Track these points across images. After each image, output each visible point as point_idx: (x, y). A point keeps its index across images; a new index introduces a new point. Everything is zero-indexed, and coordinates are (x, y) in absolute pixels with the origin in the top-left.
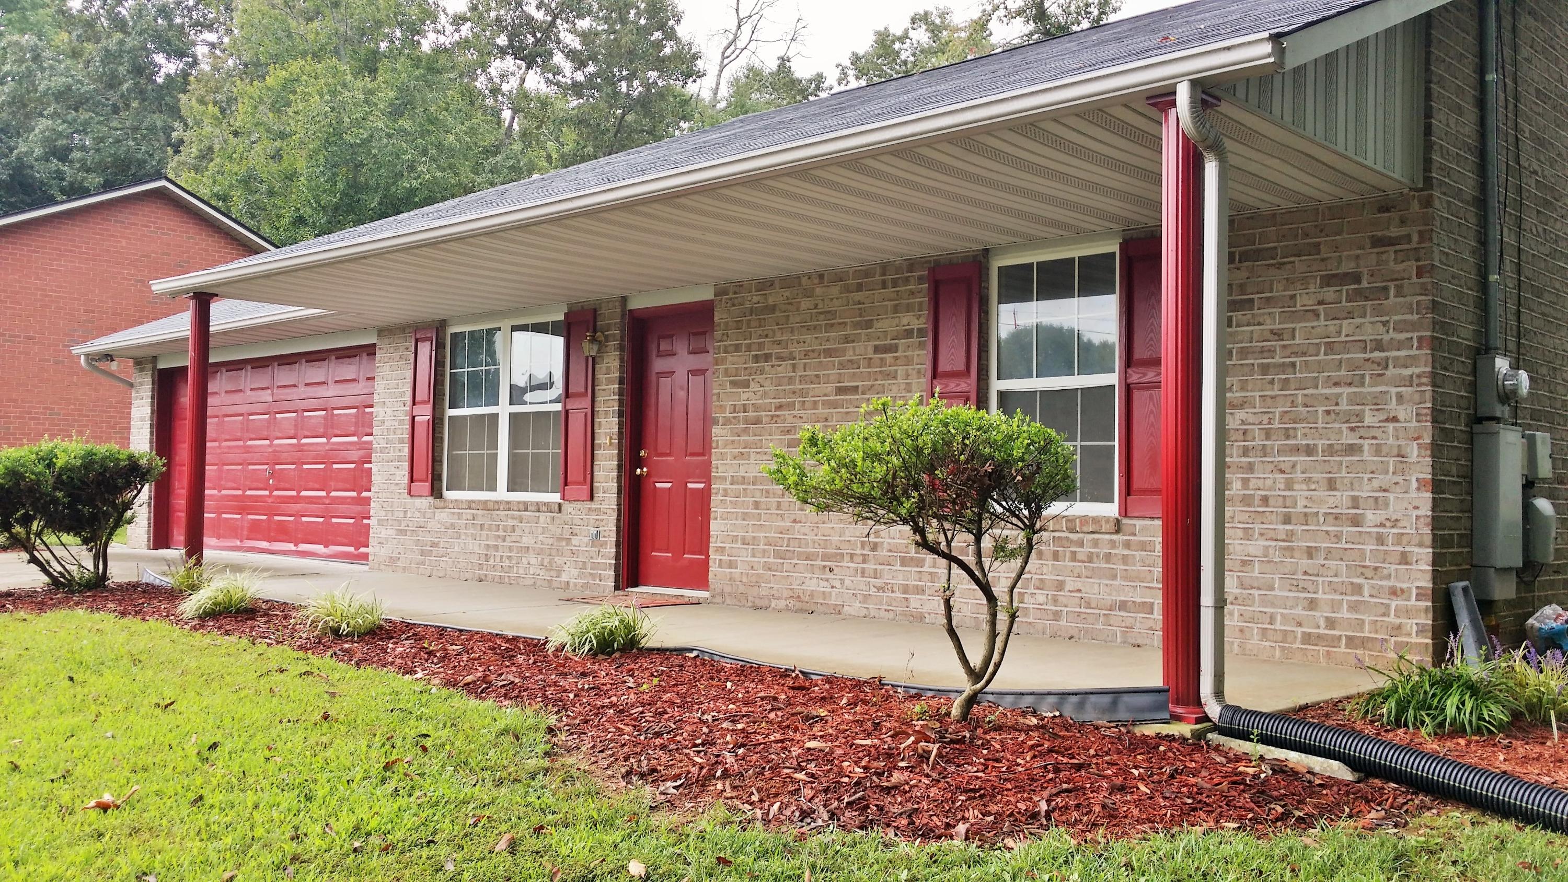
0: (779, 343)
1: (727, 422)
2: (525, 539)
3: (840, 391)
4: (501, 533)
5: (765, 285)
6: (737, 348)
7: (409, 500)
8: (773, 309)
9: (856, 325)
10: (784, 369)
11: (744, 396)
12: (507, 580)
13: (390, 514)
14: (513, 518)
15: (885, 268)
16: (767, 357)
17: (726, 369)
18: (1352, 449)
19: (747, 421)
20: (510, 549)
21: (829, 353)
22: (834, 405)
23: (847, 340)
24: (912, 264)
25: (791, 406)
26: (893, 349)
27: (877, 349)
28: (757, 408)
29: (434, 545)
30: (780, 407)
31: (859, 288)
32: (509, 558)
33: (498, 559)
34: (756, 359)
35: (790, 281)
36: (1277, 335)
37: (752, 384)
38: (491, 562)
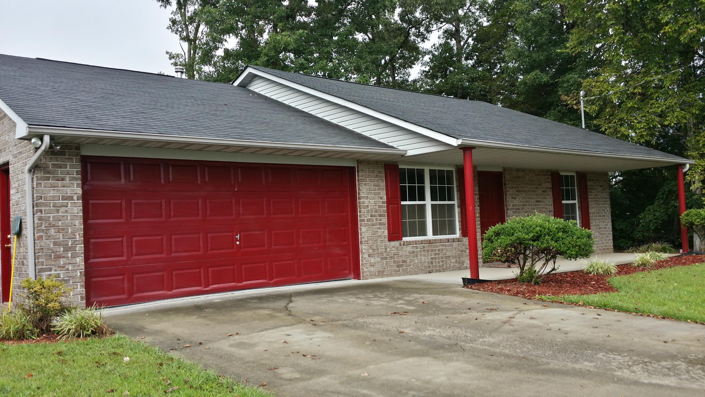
0: (522, 187)
1: (511, 209)
2: (448, 253)
3: (537, 201)
4: (437, 252)
5: (518, 170)
6: (512, 188)
7: (388, 243)
8: (520, 177)
9: (538, 185)
10: (524, 195)
11: (515, 202)
12: (442, 270)
13: (376, 251)
14: (442, 245)
15: (543, 170)
16: (520, 191)
17: (510, 194)
18: (605, 216)
19: (516, 209)
20: (442, 258)
21: (533, 191)
22: (536, 205)
23: (537, 188)
24: (548, 171)
25: (526, 205)
26: (545, 192)
27: (543, 191)
28: (519, 205)
29: (404, 261)
30: (524, 205)
31: (538, 175)
32: (442, 261)
33: (437, 263)
34: (517, 191)
35: (523, 170)
36: (596, 195)
37: (517, 198)
38: (434, 264)
